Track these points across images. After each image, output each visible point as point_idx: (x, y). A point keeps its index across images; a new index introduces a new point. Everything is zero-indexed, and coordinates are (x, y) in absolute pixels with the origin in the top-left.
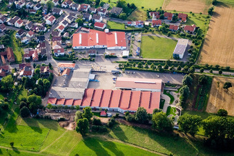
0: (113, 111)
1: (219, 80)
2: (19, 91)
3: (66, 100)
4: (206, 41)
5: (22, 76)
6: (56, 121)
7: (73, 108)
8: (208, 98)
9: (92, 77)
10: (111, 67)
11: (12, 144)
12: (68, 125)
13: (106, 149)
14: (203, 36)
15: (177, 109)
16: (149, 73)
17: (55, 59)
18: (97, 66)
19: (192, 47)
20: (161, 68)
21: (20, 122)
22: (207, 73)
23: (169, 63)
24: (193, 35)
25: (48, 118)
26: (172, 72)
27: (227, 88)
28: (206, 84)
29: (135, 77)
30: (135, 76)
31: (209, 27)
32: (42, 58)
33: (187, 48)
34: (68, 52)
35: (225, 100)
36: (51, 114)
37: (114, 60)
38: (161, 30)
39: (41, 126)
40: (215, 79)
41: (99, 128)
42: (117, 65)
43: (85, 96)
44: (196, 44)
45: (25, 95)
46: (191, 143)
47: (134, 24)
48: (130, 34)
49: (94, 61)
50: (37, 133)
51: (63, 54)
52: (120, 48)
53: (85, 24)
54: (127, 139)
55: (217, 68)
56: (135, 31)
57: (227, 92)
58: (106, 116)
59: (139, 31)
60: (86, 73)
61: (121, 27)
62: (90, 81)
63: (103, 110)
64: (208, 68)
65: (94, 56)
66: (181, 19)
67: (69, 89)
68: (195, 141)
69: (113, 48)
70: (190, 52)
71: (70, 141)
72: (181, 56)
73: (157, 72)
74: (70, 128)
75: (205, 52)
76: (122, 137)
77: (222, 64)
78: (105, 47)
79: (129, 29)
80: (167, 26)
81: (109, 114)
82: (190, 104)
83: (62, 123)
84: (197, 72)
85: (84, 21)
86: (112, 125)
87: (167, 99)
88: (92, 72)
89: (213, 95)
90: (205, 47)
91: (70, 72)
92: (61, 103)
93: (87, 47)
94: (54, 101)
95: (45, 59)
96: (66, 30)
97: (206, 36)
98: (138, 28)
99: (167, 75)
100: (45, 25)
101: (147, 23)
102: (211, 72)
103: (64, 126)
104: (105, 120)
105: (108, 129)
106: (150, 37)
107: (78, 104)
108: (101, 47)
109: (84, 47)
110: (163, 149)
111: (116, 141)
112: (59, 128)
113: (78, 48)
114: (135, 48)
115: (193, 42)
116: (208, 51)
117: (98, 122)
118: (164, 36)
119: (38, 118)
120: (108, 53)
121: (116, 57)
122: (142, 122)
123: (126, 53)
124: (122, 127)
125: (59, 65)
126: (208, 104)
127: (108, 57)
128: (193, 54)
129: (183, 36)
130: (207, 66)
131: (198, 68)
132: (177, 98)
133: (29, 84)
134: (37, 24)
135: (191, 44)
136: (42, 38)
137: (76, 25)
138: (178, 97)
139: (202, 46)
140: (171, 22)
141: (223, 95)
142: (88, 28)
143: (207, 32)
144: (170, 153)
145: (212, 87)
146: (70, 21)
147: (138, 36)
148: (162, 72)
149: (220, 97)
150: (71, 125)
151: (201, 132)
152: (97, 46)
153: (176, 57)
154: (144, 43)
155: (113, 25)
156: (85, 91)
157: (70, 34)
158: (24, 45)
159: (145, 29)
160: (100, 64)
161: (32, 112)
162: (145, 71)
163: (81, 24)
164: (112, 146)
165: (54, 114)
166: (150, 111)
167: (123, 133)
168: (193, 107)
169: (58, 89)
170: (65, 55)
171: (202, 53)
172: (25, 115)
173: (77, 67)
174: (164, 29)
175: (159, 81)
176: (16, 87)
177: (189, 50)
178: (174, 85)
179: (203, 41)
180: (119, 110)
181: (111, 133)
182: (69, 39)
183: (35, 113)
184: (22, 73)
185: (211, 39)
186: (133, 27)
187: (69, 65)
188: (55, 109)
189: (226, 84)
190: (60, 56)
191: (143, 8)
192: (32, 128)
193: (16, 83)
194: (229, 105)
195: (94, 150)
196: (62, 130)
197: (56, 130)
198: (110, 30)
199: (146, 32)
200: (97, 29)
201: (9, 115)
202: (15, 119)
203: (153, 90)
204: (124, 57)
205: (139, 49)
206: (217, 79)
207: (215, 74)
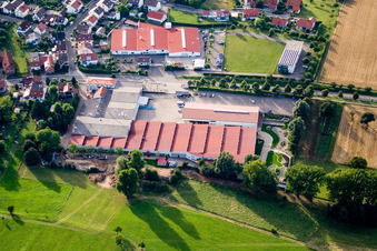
0: (178, 157)
1: (353, 110)
2: (22, 122)
3: (100, 138)
4: (332, 44)
5: (27, 98)
6: (84, 172)
7: (112, 152)
8: (335, 139)
9: (144, 101)
10: (174, 85)
11: (11, 209)
12: (103, 179)
13: (166, 220)
14: (328, 36)
15: (284, 156)
16: (239, 97)
17: (81, 70)
18: (151, 84)
19: (309, 54)
20: (258, 89)
21: (24, 173)
22: (333, 97)
23: (272, 80)
24: (311, 35)
25: (71, 168)
26: (276, 95)
27: (366, 122)
28: (332, 115)
29: (214, 102)
30: (215, 100)
31: (337, 23)
32: (60, 69)
33: (301, 56)
34: (104, 59)
35: (362, 142)
36: (76, 162)
37: (180, 74)
38: (258, 26)
39: (58, 180)
40: (346, 108)
41: (155, 185)
42: (186, 82)
43: (132, 133)
44: (317, 50)
45: (33, 128)
46: (306, 212)
47: (214, 14)
48: (206, 31)
49: (146, 75)
50: (52, 192)
51: (95, 62)
52: (190, 54)
53: (132, 14)
54: (200, 203)
55: (350, 89)
56: (216, 26)
57: (366, 129)
58: (167, 166)
59: (222, 26)
60: (133, 94)
61: (192, 19)
62: (141, 108)
63: (162, 155)
64: (335, 89)
65: (147, 67)
66: (291, 7)
67: (105, 121)
68: (313, 209)
69: (179, 54)
70: (306, 62)
71: (106, 205)
72: (291, 69)
73: (251, 94)
74: (107, 184)
75: (331, 63)
76: (194, 201)
77: (359, 83)
78: (165, 52)
79: (205, 23)
80: (268, 20)
81: (172, 163)
82: (306, 147)
83: (94, 177)
84: (317, 96)
85: (131, 9)
86: (177, 180)
87: (268, 139)
88: (144, 93)
89: (344, 134)
90: (330, 55)
91: (108, 93)
92: (92, 144)
93: (136, 52)
94: (81, 140)
95: (65, 70)
96: (100, 23)
97: (332, 37)
98: (220, 21)
99: (268, 99)
100: (66, 15)
101: (235, 14)
102: (341, 96)
103: (96, 181)
104: (164, 173)
105: (171, 188)
106: (240, 36)
107: (120, 145)
108: (158, 51)
109: (129, 52)
110: (260, 221)
111: (183, 207)
112: (89, 183)
113: (120, 53)
114: (216, 54)
115: (311, 47)
116: (336, 62)
117: (152, 176)
118: (263, 36)
119: (53, 167)
120: (169, 62)
121: (183, 69)
122: (225, 175)
123: (200, 63)
124: (193, 184)
125: (88, 82)
126: (336, 149)
127: (170, 69)
128: (311, 66)
129: (295, 36)
130: (334, 85)
131: (320, 89)
132: (283, 138)
133: (38, 111)
134: (51, 12)
135: (308, 49)
136: (60, 36)
137: (118, 16)
138: (285, 136)
139: (326, 52)
140: (275, 13)
141: (360, 134)
142: (136, 21)
143: (335, 31)
144: (272, 227)
145: (342, 121)
146: (106, 9)
147: (221, 35)
148: (259, 94)
149: (354, 137)
150: (108, 180)
151: (323, 194)
152: (151, 51)
153: (283, 70)
154: (230, 48)
155: (178, 16)
156: (133, 123)
157: (108, 30)
158: (31, 47)
159: (232, 24)
160: (157, 80)
161: (44, 158)
162: (231, 92)
163: (125, 13)
164: (176, 215)
165: (81, 161)
166: (240, 159)
167: (194, 194)
168: (311, 152)
169: (86, 119)
170: (98, 64)
171: (326, 65)
172: (32, 162)
173: (119, 85)
174: (262, 23)
175: (255, 110)
176: (18, 115)
177: (304, 60)
178: (279, 117)
179: (328, 44)
180: (189, 156)
181: (175, 193)
182: (105, 39)
183: (49, 159)
184: (27, 93)
185: (341, 42)
186: (212, 19)
187: (105, 81)
188: (83, 153)
189: (365, 115)
190: (91, 66)
192: (45, 183)
193: (17, 110)
194: (370, 150)
195: (148, 221)
196: (93, 187)
197: (84, 187)
198: (174, 24)
199: (233, 28)
200: (152, 22)
201: (6, 162)
202: (16, 168)
203: (245, 125)
204: (197, 70)
205: (222, 57)
206: (350, 108)
207: (347, 100)
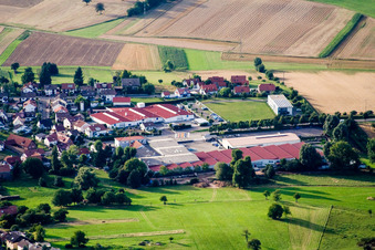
6: (186, 184)
12: (208, 185)
21: (136, 192)
25: (173, 184)
34: (109, 131)
37: (191, 130)
49: (160, 134)
51: (104, 133)
52: (184, 117)
53: (93, 105)
69: (175, 119)
70: (300, 105)
72: (290, 111)
78: (160, 120)
83: (199, 185)
103: (204, 186)
105: (271, 180)
106: (217, 103)
108: (154, 120)
116: (322, 105)
118: (236, 101)
120: (174, 124)
121: (189, 127)
124: (286, 177)
127: (178, 128)
130: (338, 114)
137: (82, 107)
146: (66, 104)
150: (213, 185)
152: (147, 120)
153: (284, 113)
160: (174, 136)
165: (177, 179)
170: (107, 135)
181: (279, 182)
191: (161, 81)
198: (147, 104)
203: (290, 143)
204: (203, 125)
